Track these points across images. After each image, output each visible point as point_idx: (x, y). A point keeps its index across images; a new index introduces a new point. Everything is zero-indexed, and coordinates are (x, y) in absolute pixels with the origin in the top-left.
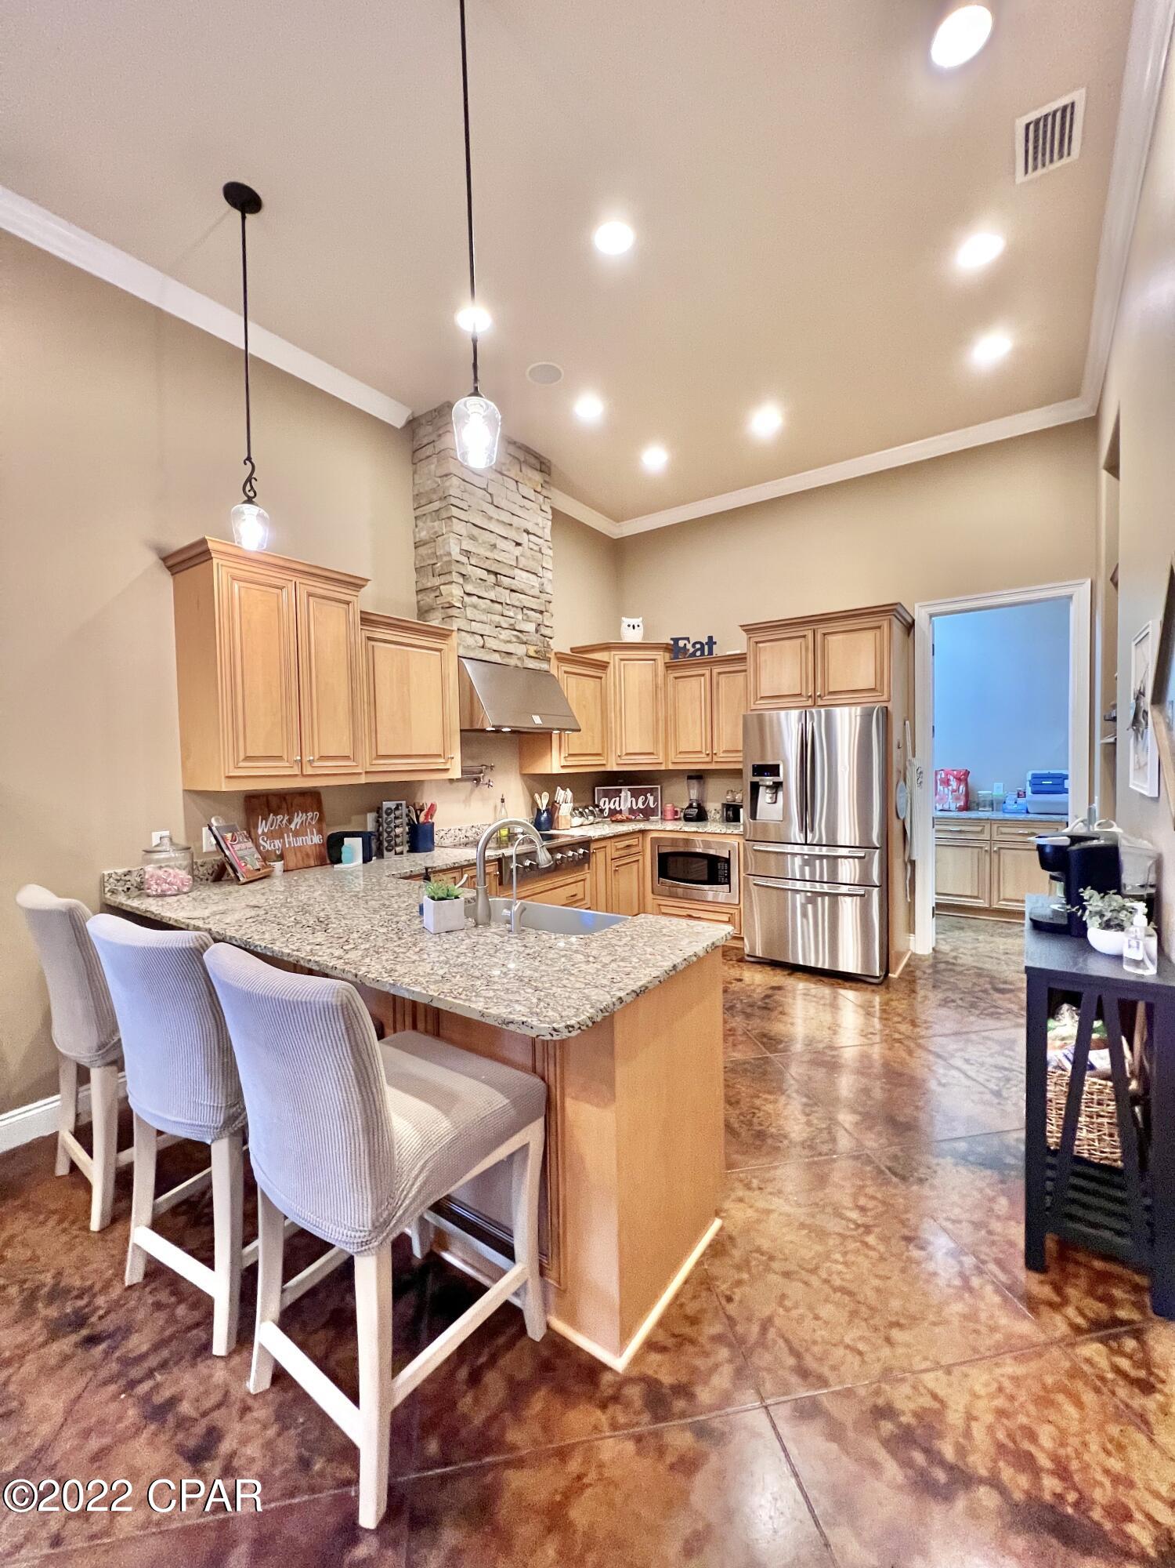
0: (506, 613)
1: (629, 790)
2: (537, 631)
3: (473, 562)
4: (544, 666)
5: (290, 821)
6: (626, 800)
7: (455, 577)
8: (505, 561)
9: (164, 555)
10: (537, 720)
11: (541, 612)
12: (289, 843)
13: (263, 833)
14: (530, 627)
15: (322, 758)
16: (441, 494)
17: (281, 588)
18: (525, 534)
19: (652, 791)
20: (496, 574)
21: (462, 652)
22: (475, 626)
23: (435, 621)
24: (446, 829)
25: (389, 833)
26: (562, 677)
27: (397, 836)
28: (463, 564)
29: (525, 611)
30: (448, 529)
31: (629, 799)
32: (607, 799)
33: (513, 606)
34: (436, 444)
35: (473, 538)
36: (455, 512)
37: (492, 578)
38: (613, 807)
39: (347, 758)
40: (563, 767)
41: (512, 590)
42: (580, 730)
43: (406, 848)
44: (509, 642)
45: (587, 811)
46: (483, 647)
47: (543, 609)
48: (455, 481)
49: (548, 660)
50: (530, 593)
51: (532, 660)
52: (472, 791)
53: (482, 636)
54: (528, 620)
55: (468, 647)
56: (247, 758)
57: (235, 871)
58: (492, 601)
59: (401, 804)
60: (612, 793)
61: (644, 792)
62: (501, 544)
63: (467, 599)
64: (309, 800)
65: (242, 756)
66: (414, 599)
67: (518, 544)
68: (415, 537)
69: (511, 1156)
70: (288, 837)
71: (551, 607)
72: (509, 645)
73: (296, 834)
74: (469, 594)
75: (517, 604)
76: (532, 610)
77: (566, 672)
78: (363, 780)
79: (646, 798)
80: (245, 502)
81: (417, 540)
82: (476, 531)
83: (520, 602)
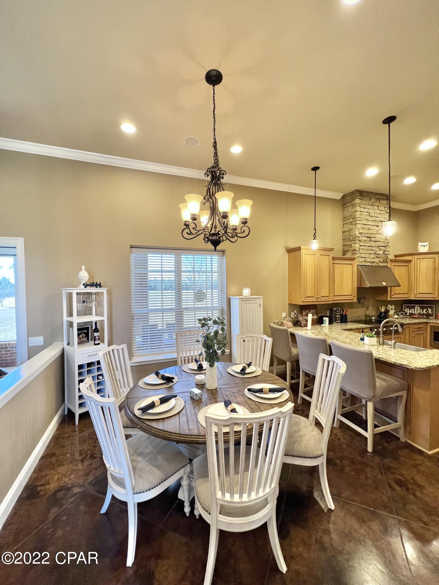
0: (373, 249)
1: (419, 306)
2: (383, 253)
3: (363, 236)
4: (386, 264)
6: (417, 310)
7: (357, 242)
8: (373, 233)
9: (287, 249)
10: (384, 284)
11: (385, 247)
13: (304, 315)
14: (381, 252)
15: (322, 297)
16: (353, 217)
17: (315, 255)
18: (380, 222)
19: (430, 307)
20: (370, 238)
21: (358, 264)
22: (363, 255)
23: (349, 255)
25: (335, 317)
26: (393, 267)
27: (337, 318)
28: (359, 237)
29: (380, 247)
30: (355, 227)
31: (419, 310)
32: (408, 309)
33: (375, 246)
34: (352, 202)
35: (363, 228)
36: (358, 222)
37: (369, 239)
38: (411, 312)
39: (327, 297)
40: (392, 298)
41: (375, 242)
42: (400, 286)
43: (340, 322)
44: (374, 258)
45: (400, 313)
46: (365, 261)
47: (386, 245)
48: (358, 213)
49: (387, 262)
50: (382, 241)
51: (381, 263)
53: (365, 258)
54: (380, 250)
55: (360, 262)
56: (307, 297)
58: (368, 246)
59: (338, 309)
60: (411, 307)
61: (426, 308)
62: (372, 227)
63: (360, 247)
64: (314, 308)
65: (305, 297)
66: (342, 248)
67: (378, 226)
68: (343, 230)
69: (397, 397)
71: (389, 244)
76: (382, 246)
77: (394, 266)
78: (331, 302)
79: (428, 310)
81: (344, 231)
82: (364, 226)
83: (378, 245)
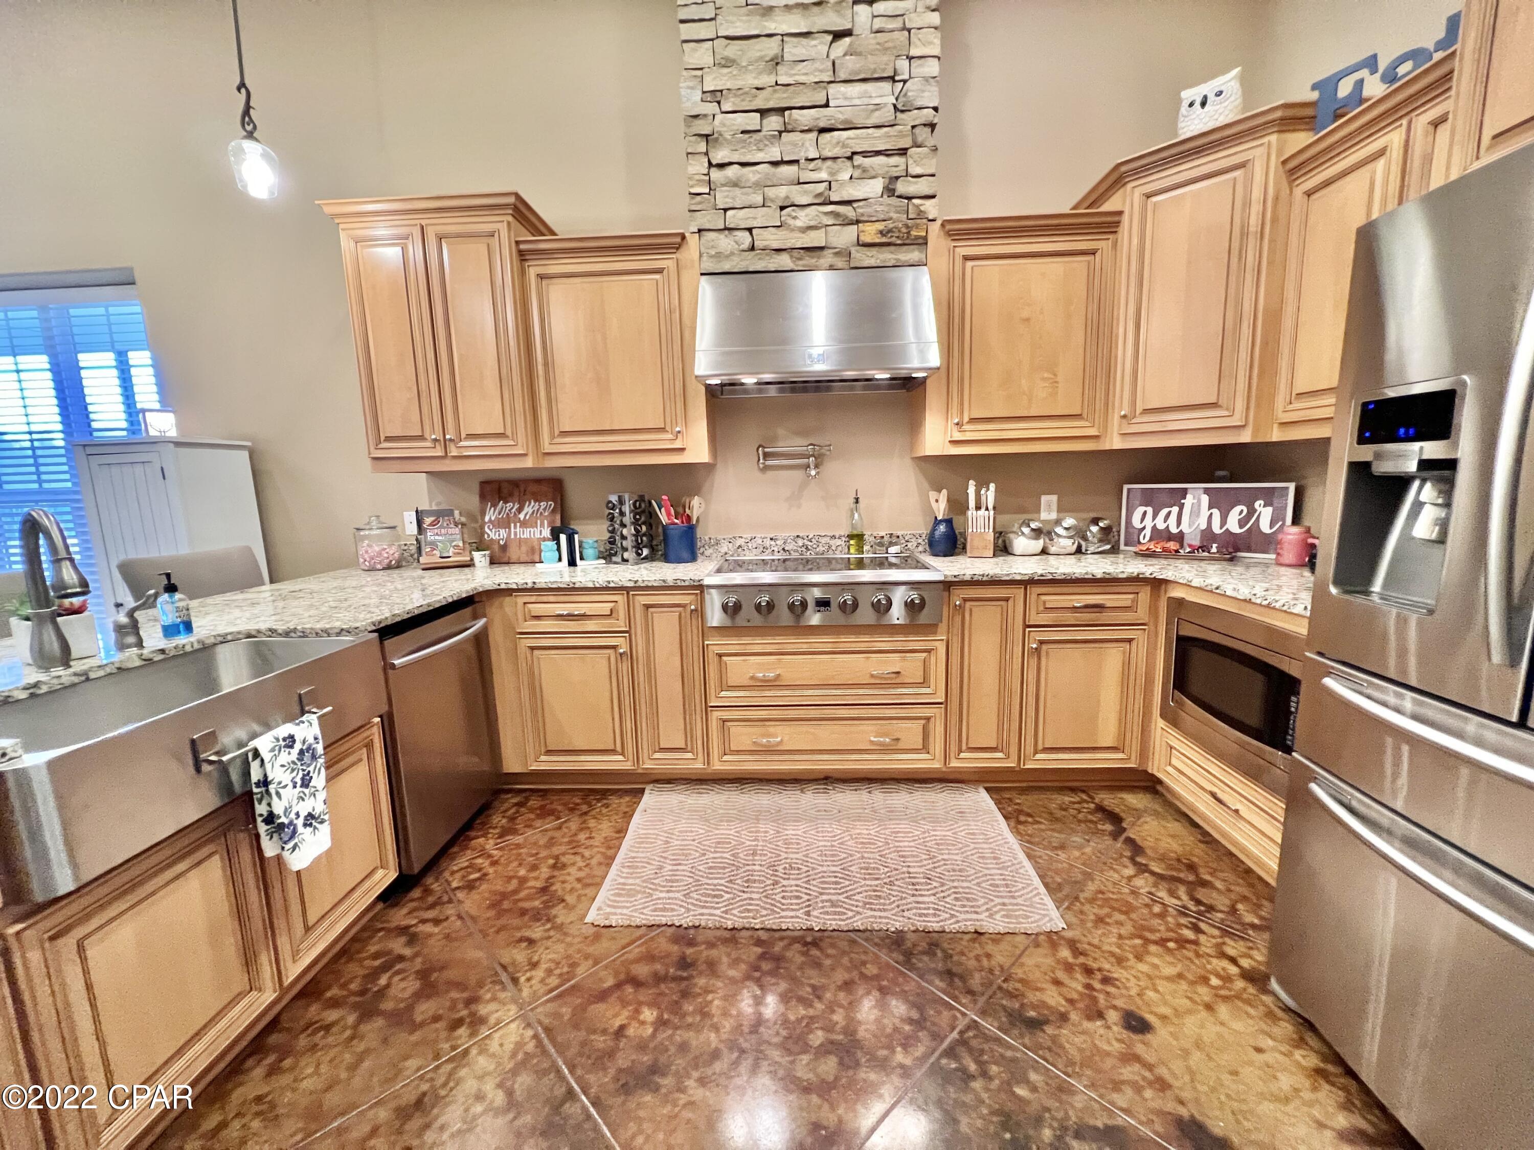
0: (806, 176)
1: (1207, 491)
2: (889, 192)
3: (727, 107)
4: (910, 255)
5: (520, 510)
6: (1195, 513)
11: (903, 152)
12: (515, 534)
13: (490, 521)
14: (870, 188)
17: (406, 238)
19: (1269, 497)
20: (783, 111)
21: (708, 266)
22: (735, 219)
24: (749, 536)
28: (706, 116)
29: (858, 160)
31: (1205, 513)
32: (1150, 510)
33: (825, 159)
35: (726, 64)
37: (771, 121)
38: (1161, 526)
39: (502, 435)
40: (954, 442)
41: (823, 130)
44: (813, 227)
46: (753, 248)
47: (906, 143)
49: (919, 243)
50: (871, 122)
51: (873, 251)
52: (803, 486)
53: (750, 230)
54: (866, 175)
55: (719, 256)
56: (389, 439)
58: (775, 164)
60: (1164, 498)
61: (1249, 499)
62: (796, 49)
63: (715, 174)
64: (544, 488)
65: (383, 437)
70: (515, 527)
71: (931, 134)
72: (813, 234)
73: (524, 524)
74: (721, 166)
75: (837, 152)
76: (878, 153)
77: (966, 258)
78: (532, 462)
79: (1252, 511)
82: (733, 49)
83: (844, 146)
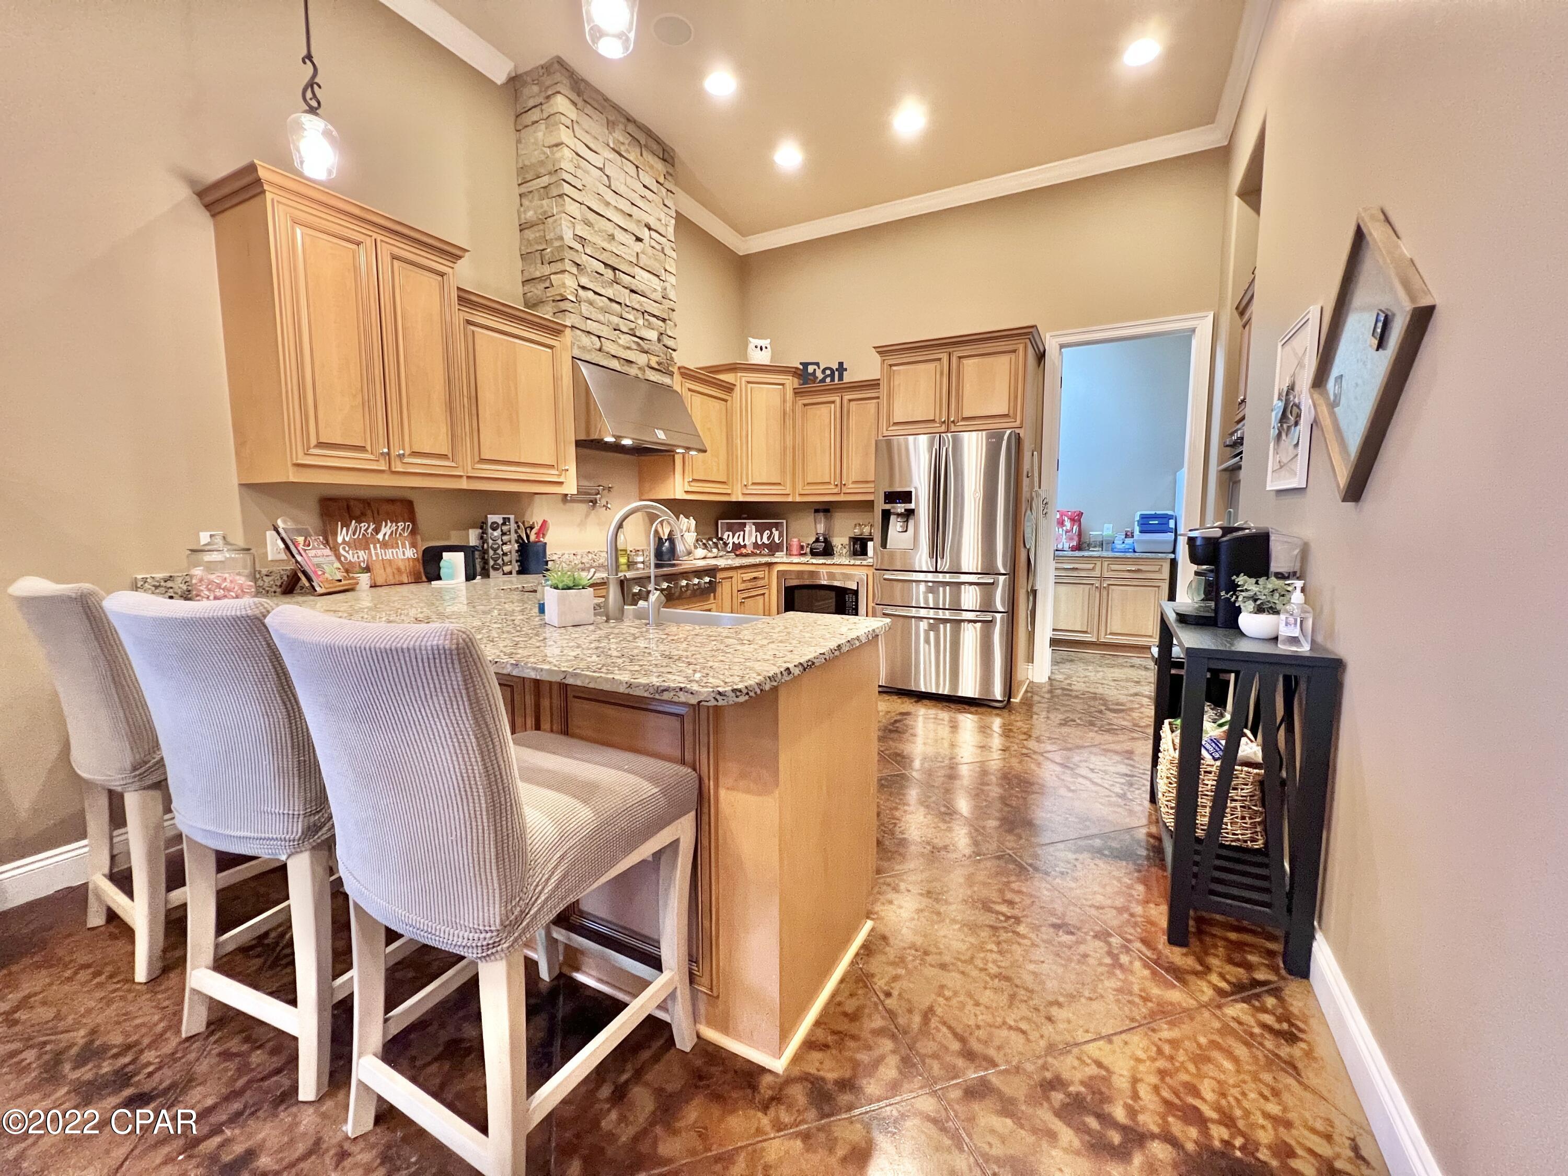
0: (625, 315)
1: (754, 524)
2: (659, 340)
3: (588, 251)
4: (666, 380)
5: (377, 531)
6: (750, 534)
7: (568, 266)
8: (623, 255)
9: (200, 188)
10: (661, 435)
11: (664, 320)
12: (377, 554)
13: (344, 542)
14: (652, 335)
15: (415, 454)
16: (550, 167)
17: (358, 244)
18: (646, 230)
19: (777, 526)
20: (614, 269)
21: (577, 353)
22: (591, 326)
23: (546, 312)
24: (560, 553)
25: (495, 550)
26: (687, 395)
27: (505, 554)
28: (577, 251)
29: (646, 316)
30: (560, 209)
31: (754, 534)
32: (731, 533)
33: (633, 309)
34: (544, 107)
35: (588, 224)
36: (567, 189)
37: (609, 274)
38: (736, 542)
39: (444, 457)
40: (687, 492)
41: (632, 291)
42: (705, 451)
43: (516, 567)
44: (629, 348)
45: (711, 543)
46: (600, 350)
47: (665, 316)
48: (567, 153)
49: (671, 374)
50: (652, 297)
51: (654, 372)
52: (587, 516)
53: (599, 337)
54: (650, 326)
55: (583, 348)
56: (320, 445)
57: (309, 579)
58: (610, 299)
59: (509, 519)
60: (736, 527)
61: (769, 527)
62: (620, 236)
63: (581, 291)
64: (398, 508)
65: (313, 442)
66: (520, 290)
67: (639, 239)
68: (519, 218)
70: (375, 548)
71: (674, 316)
72: (629, 352)
73: (385, 545)
74: (583, 288)
75: (637, 306)
76: (654, 316)
77: (690, 390)
78: (464, 485)
79: (771, 533)
80: (306, 112)
81: (523, 221)
82: (592, 216)
83: (641, 305)
